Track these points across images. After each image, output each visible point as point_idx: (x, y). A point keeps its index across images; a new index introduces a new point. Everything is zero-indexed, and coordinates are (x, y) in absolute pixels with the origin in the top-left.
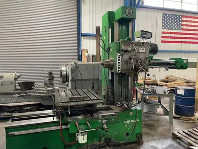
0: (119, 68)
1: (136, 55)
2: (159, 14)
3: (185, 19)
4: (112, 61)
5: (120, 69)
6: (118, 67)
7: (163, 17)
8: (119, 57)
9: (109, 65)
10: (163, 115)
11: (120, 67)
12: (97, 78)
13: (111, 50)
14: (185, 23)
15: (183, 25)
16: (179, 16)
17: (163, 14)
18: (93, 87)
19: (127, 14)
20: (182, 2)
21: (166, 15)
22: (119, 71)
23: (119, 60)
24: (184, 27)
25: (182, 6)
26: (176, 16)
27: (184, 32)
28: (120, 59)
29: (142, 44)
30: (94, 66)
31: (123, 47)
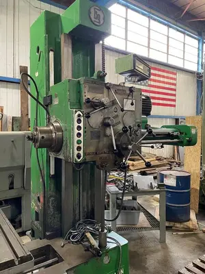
0: (79, 148)
1: (117, 116)
4: (59, 129)
5: (81, 152)
6: (76, 145)
8: (79, 121)
9: (51, 140)
10: (151, 229)
11: (82, 145)
12: (21, 164)
13: (56, 102)
14: (153, 77)
15: (150, 80)
18: (12, 183)
19: (93, 19)
20: (149, 47)
22: (79, 156)
23: (79, 128)
24: (152, 83)
25: (149, 53)
27: (152, 89)
28: (81, 125)
29: (128, 92)
30: (13, 141)
31: (87, 95)
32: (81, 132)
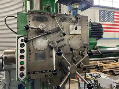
0: (22, 69)
1: (63, 39)
2: (96, 10)
3: (116, 14)
5: (25, 72)
6: (19, 66)
7: (99, 12)
11: (25, 66)
14: (116, 17)
15: (115, 19)
16: (111, 12)
17: (99, 10)
20: (113, 2)
21: (102, 11)
22: (22, 75)
23: (22, 51)
24: (116, 20)
25: (113, 5)
26: (109, 12)
27: (116, 24)
28: (25, 48)
32: (25, 54)
